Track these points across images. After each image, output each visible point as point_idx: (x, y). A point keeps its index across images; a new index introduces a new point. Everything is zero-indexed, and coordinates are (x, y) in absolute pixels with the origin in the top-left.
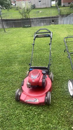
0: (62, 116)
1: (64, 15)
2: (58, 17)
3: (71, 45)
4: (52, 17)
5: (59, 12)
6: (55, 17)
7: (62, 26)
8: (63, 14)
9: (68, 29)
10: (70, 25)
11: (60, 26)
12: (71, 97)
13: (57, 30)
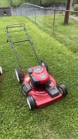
0: (10, 101)
1: (16, 6)
2: (10, 8)
3: (21, 37)
4: (3, 8)
5: (10, 2)
6: (6, 8)
7: (14, 19)
8: (14, 5)
9: (20, 21)
10: (22, 17)
11: (12, 18)
12: (19, 83)
13: (8, 22)
